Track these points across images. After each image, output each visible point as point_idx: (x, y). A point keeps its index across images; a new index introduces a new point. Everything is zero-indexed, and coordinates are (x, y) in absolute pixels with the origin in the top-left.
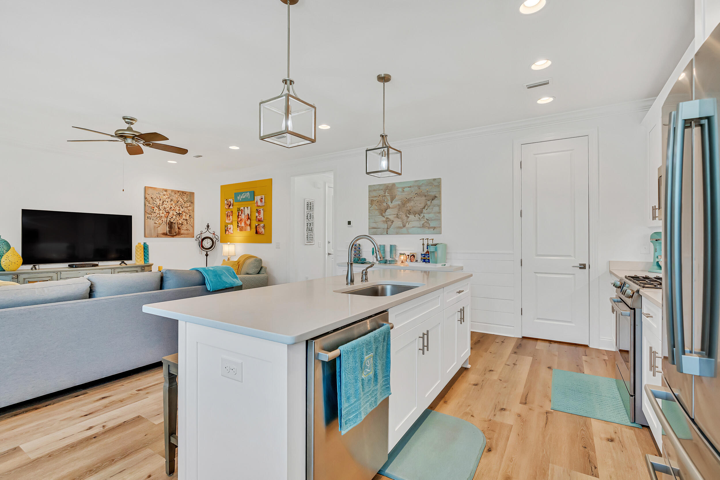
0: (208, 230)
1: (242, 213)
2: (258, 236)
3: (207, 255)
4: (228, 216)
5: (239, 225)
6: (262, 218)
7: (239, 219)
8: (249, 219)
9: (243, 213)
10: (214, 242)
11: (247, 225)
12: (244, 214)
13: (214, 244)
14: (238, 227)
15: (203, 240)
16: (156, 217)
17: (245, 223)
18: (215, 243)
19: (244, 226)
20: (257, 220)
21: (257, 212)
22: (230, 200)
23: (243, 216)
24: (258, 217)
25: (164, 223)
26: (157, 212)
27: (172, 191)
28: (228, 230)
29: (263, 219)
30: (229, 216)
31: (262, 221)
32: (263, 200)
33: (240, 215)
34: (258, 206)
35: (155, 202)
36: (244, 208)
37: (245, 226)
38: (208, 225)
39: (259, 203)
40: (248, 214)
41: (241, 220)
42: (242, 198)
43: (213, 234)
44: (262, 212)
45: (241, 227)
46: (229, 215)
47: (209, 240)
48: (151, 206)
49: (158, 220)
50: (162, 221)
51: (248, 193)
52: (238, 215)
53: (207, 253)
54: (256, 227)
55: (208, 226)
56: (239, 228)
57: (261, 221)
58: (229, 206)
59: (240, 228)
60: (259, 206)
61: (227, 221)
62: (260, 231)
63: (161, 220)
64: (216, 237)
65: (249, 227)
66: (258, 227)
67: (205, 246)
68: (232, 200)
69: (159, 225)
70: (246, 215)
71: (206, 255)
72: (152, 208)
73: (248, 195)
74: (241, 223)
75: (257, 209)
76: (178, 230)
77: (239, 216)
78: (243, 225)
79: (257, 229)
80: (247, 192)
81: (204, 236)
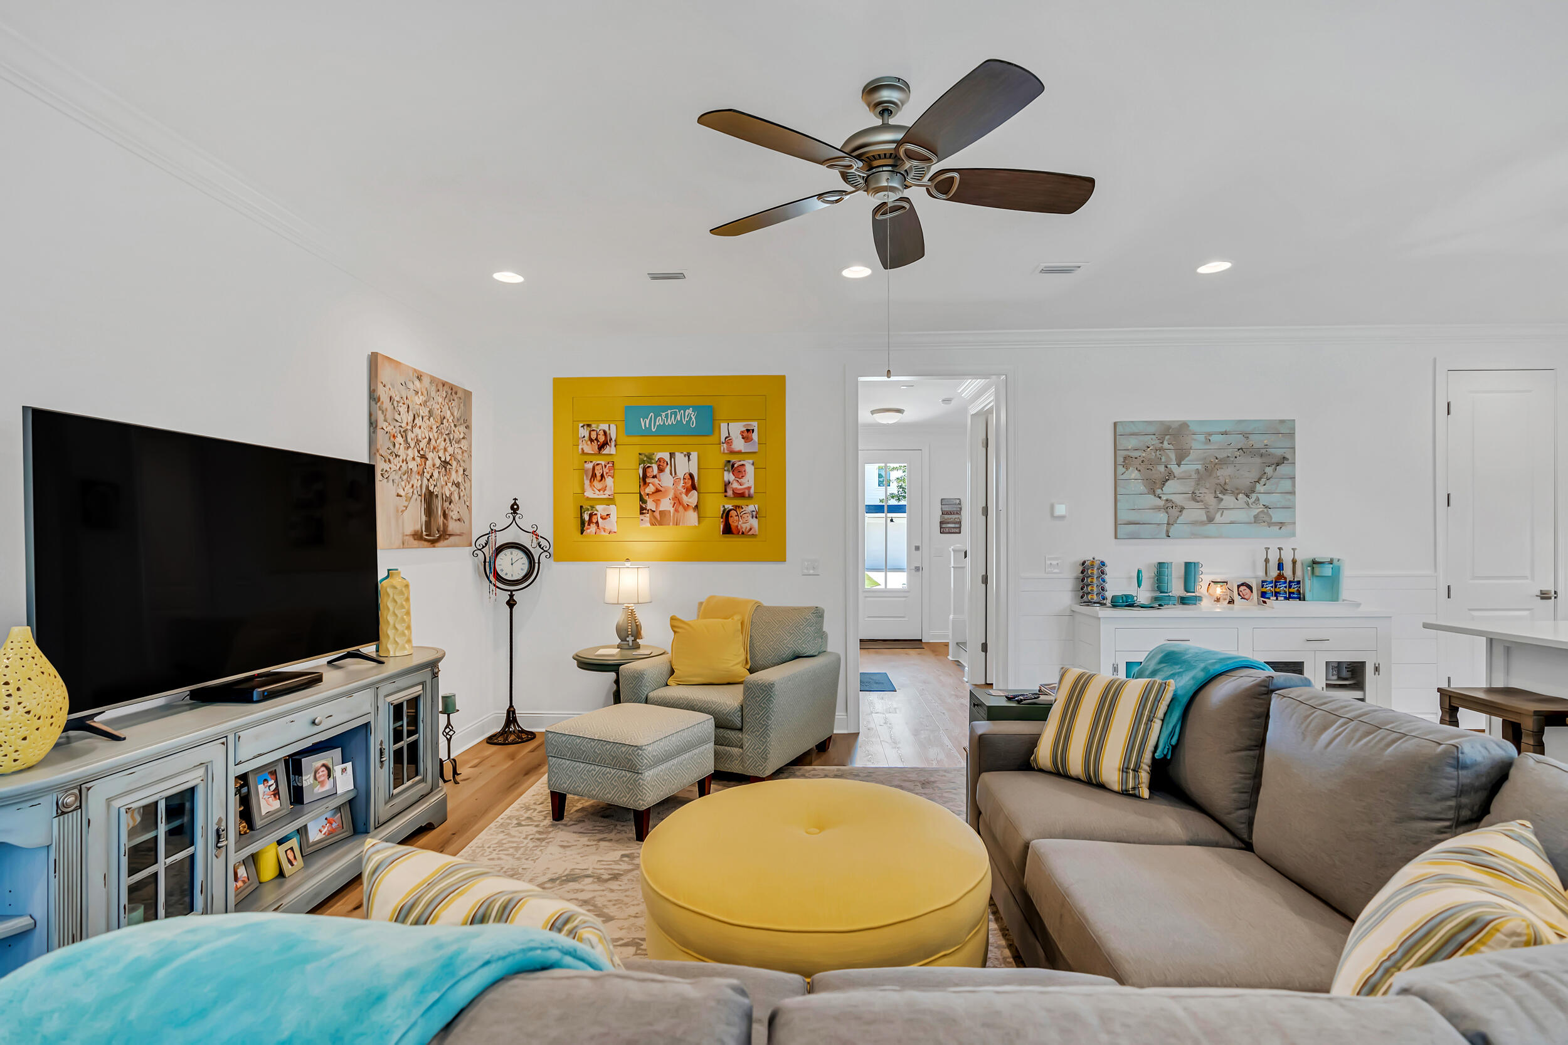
0: (514, 519)
1: (661, 470)
2: (732, 541)
3: (511, 603)
4: (594, 476)
5: (650, 505)
6: (749, 488)
7: (650, 489)
8: (694, 487)
9: (668, 469)
10: (537, 561)
11: (687, 507)
12: (673, 473)
13: (537, 565)
14: (641, 513)
15: (499, 550)
16: (400, 472)
17: (677, 501)
18: (539, 563)
19: (672, 510)
20: (730, 493)
21: (728, 471)
22: (605, 427)
23: (666, 480)
24: (735, 485)
25: (415, 496)
26: (401, 452)
27: (433, 380)
28: (597, 523)
29: (752, 491)
30: (599, 477)
31: (750, 497)
32: (755, 436)
33: (654, 477)
34: (732, 452)
35: (397, 417)
36: (672, 455)
37: (676, 511)
38: (515, 504)
39: (739, 444)
40: (691, 476)
41: (658, 491)
42: (659, 422)
43: (533, 532)
44: (750, 469)
45: (657, 514)
46: (598, 475)
47: (518, 554)
48: (389, 429)
49: (403, 483)
50: (413, 486)
51: (690, 411)
52: (645, 477)
53: (511, 596)
54: (726, 515)
55: (515, 508)
56: (647, 518)
57: (747, 495)
58: (601, 447)
59: (655, 518)
60: (740, 452)
61: (589, 493)
62: (744, 526)
63: (411, 485)
64: (544, 543)
65: (692, 516)
66: (733, 513)
67: (504, 572)
68: (613, 427)
69: (406, 504)
70: (680, 475)
71: (508, 603)
72: (392, 439)
73: (691, 418)
74: (657, 502)
75: (729, 461)
76: (443, 522)
77: (648, 480)
78: (666, 504)
79: (731, 520)
80: (685, 408)
81: (502, 539)
